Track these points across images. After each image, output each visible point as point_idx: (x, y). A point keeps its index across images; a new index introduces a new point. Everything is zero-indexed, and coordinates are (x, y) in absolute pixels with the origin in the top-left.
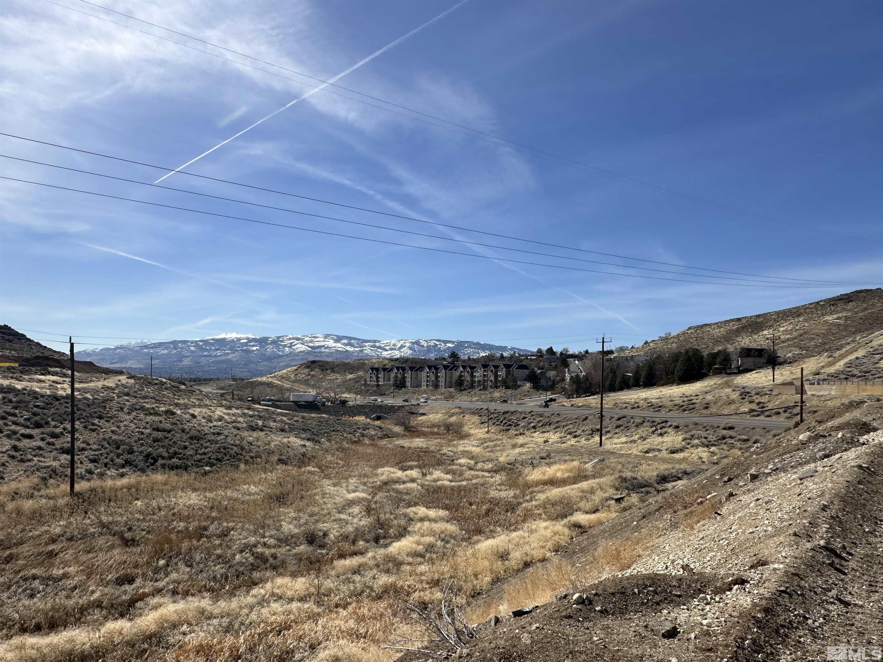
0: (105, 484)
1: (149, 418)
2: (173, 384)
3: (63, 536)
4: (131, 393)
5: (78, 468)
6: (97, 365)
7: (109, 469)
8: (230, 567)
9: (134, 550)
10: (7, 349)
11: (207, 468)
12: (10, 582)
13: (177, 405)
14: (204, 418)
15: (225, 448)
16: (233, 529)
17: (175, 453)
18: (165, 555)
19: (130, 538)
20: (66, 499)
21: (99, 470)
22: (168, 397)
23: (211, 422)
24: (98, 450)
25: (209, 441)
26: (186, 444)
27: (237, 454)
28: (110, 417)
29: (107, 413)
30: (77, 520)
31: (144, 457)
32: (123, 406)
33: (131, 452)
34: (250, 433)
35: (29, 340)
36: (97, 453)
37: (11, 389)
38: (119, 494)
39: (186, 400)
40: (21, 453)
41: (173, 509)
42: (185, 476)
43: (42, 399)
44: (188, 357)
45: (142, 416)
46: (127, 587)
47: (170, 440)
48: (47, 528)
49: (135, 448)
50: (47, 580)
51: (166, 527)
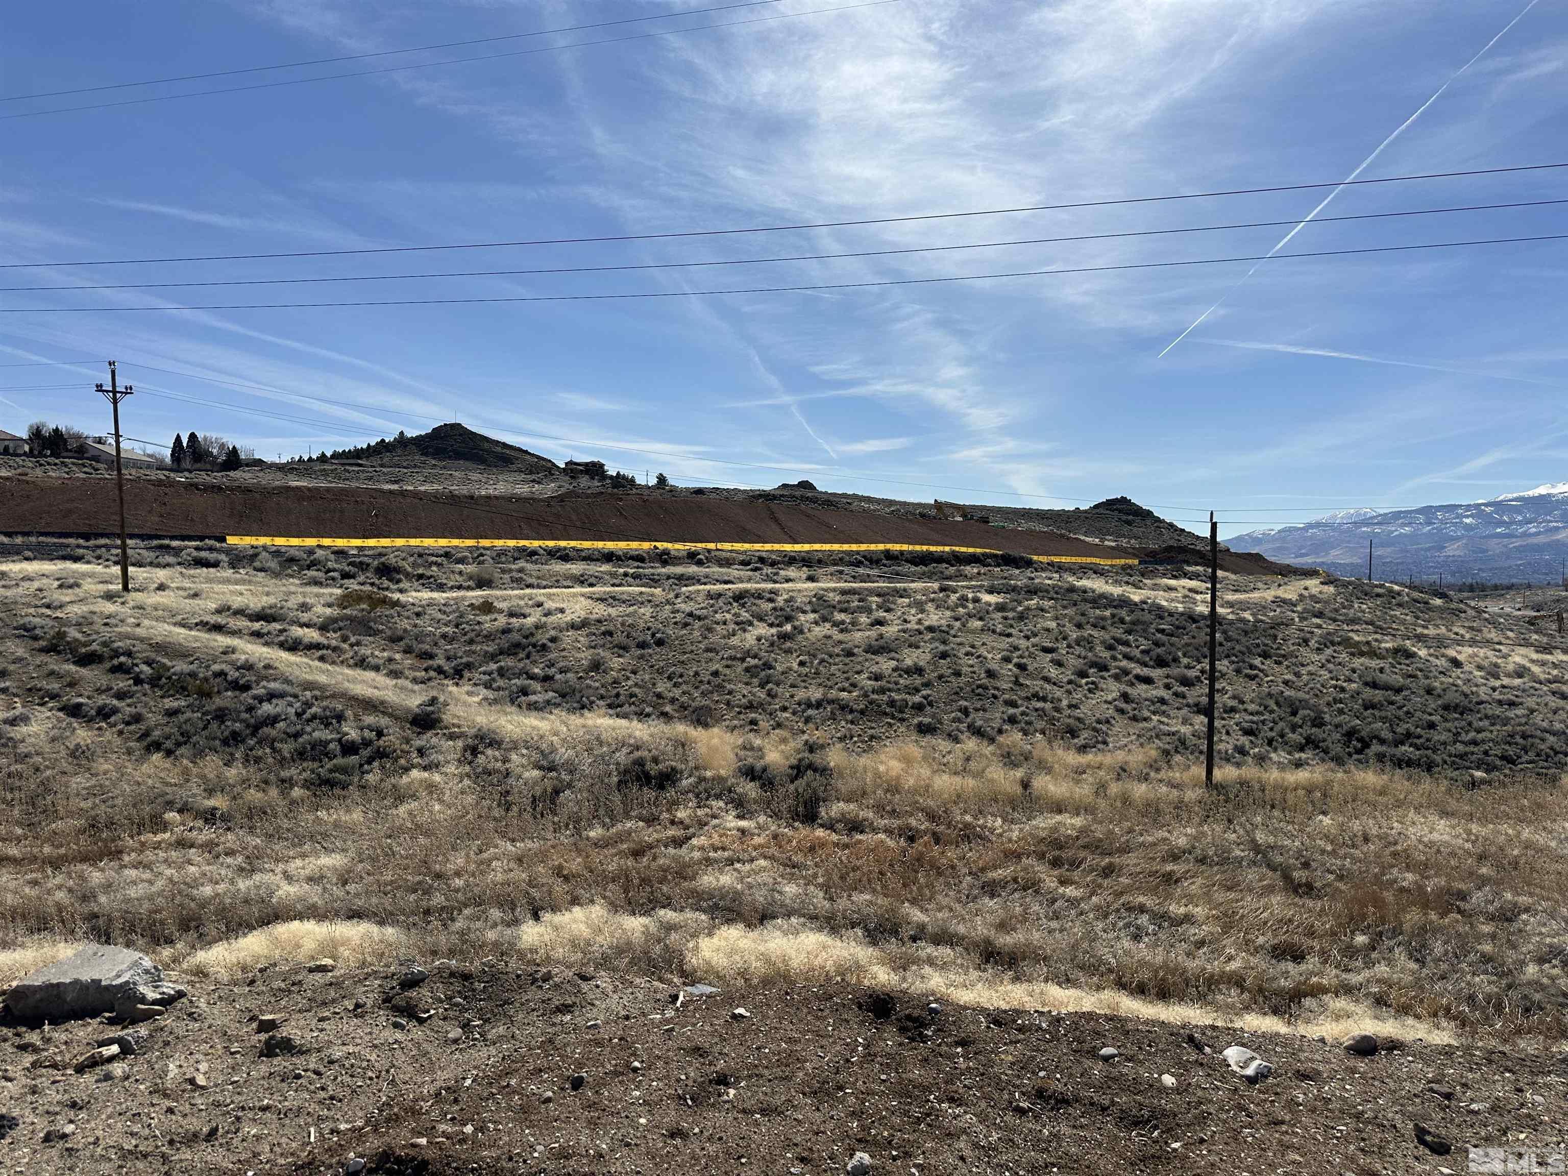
0: (1266, 775)
1: (1358, 662)
2: (1416, 595)
3: (1190, 853)
4: (1327, 612)
5: (1221, 741)
6: (1272, 559)
7: (1275, 750)
8: (1510, 986)
9: (1310, 903)
10: (1124, 536)
11: (1479, 774)
12: (1108, 907)
13: (1420, 638)
14: (1480, 668)
15: (1524, 736)
16: (1527, 910)
17: (1408, 735)
18: (1369, 926)
19: (1304, 881)
20: (1199, 792)
21: (1257, 750)
22: (1403, 622)
23: (1497, 677)
24: (1258, 713)
25: (1487, 717)
26: (1433, 718)
27: (1557, 753)
28: (1284, 656)
29: (1278, 649)
30: (1213, 830)
31: (1343, 735)
32: (1308, 635)
33: (1318, 722)
35: (1158, 520)
36: (1255, 718)
37: (1124, 601)
38: (1290, 797)
39: (1443, 630)
40: (1134, 705)
41: (1396, 843)
42: (1427, 784)
43: (1169, 619)
44: (1457, 539)
45: (1344, 657)
46: (1290, 966)
47: (1400, 708)
48: (1166, 834)
49: (1327, 718)
50: (1160, 918)
51: (1376, 875)
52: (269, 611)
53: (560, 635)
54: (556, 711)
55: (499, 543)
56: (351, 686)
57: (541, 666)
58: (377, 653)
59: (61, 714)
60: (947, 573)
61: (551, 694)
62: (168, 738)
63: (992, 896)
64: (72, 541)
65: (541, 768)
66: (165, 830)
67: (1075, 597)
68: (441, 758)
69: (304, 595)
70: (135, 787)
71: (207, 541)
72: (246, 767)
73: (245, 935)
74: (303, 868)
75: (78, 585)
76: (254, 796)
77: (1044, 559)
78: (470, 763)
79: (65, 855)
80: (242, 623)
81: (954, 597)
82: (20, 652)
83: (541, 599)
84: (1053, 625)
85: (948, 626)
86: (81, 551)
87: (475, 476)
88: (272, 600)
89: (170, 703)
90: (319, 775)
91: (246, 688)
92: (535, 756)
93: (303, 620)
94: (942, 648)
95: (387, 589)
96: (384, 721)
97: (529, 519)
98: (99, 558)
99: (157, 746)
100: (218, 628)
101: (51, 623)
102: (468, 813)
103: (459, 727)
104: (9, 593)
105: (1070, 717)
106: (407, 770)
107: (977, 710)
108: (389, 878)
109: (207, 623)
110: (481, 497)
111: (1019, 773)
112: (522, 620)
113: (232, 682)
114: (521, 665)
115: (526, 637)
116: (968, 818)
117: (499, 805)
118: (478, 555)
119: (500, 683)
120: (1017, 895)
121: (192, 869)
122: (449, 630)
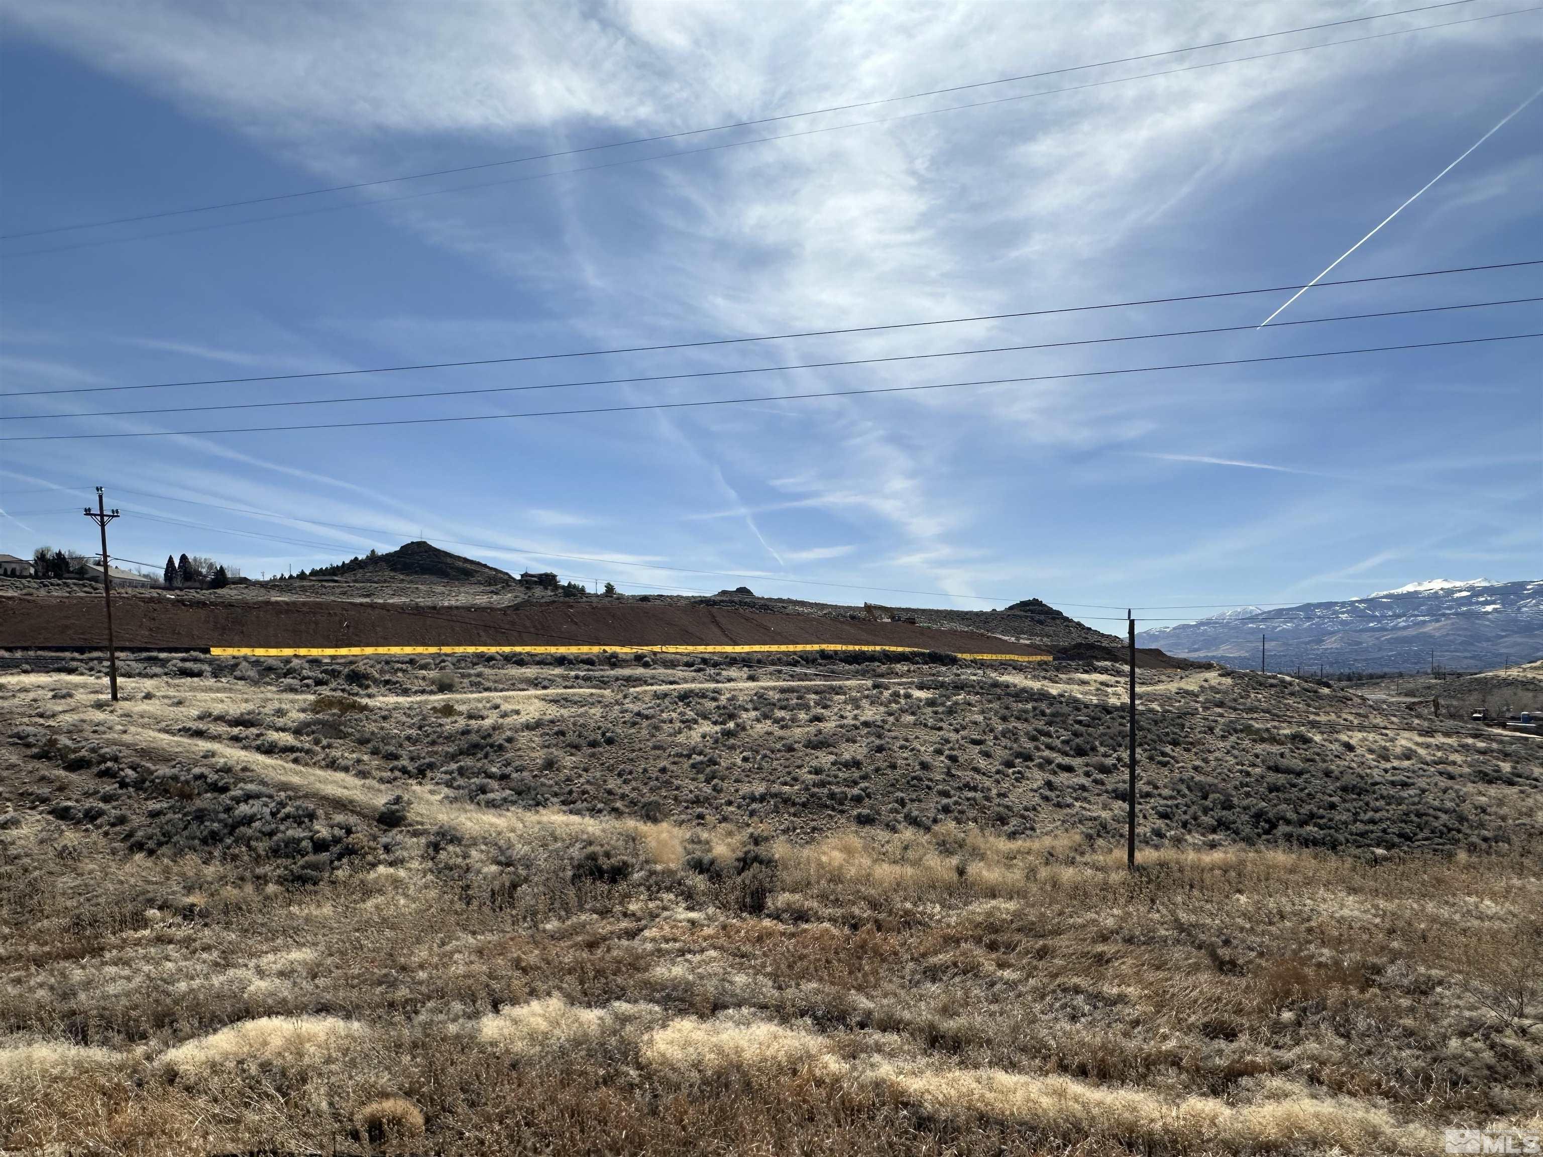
0: (1183, 857)
1: (1259, 748)
2: (1306, 685)
3: (1118, 933)
4: (1227, 701)
5: (1139, 824)
6: (1171, 653)
7: (1190, 832)
8: (1435, 1060)
9: (1236, 981)
10: (1037, 635)
11: (1380, 851)
12: (1044, 988)
13: (1314, 725)
14: (1371, 751)
15: (1419, 815)
16: (1440, 983)
17: (1312, 816)
18: (1293, 1003)
19: (1227, 958)
20: (1122, 873)
21: (1173, 833)
22: (1296, 710)
23: (1387, 760)
24: (1172, 798)
25: (1382, 797)
26: (1334, 799)
27: (1450, 830)
28: (1192, 743)
29: (1186, 737)
30: (1138, 911)
31: (1252, 817)
32: (1213, 724)
33: (1227, 805)
34: (1481, 787)
35: (1067, 619)
36: (1169, 803)
37: (1043, 695)
38: (1207, 876)
39: (1333, 717)
40: (1058, 793)
41: (1309, 919)
42: (1333, 862)
43: (1085, 711)
44: (1335, 632)
45: (1247, 743)
46: (1222, 1044)
47: (1302, 790)
48: (1094, 916)
49: (1235, 801)
50: (1095, 999)
51: (1294, 951)
52: (247, 717)
53: (516, 735)
54: (512, 809)
55: (459, 650)
56: (322, 786)
57: (498, 765)
58: (346, 755)
59: (50, 817)
60: (879, 671)
61: (508, 792)
62: (150, 838)
63: (934, 981)
64: (67, 654)
65: (499, 863)
66: (145, 927)
67: (999, 691)
68: (405, 854)
69: (280, 701)
70: (118, 886)
71: (192, 653)
72: (223, 865)
73: (215, 1031)
74: (275, 963)
75: (70, 696)
76: (230, 892)
77: (967, 656)
78: (432, 859)
79: (49, 953)
80: (222, 729)
81: (887, 694)
82: (14, 759)
83: (498, 701)
84: (980, 718)
85: (883, 721)
86: (74, 664)
87: (439, 588)
88: (250, 706)
89: (153, 805)
90: (291, 871)
91: (225, 789)
92: (494, 852)
93: (279, 725)
94: (878, 742)
95: (357, 694)
96: (352, 820)
97: (486, 627)
98: (91, 669)
99: (139, 846)
100: (199, 734)
101: (43, 731)
102: (431, 906)
103: (422, 824)
104: (6, 704)
105: (999, 805)
106: (373, 866)
107: (912, 800)
108: (357, 972)
109: (189, 729)
110: (443, 607)
111: (955, 861)
112: (480, 722)
113: (212, 784)
114: (479, 765)
115: (484, 738)
116: (908, 905)
117: (460, 899)
118: (439, 662)
119: (460, 782)
120: (957, 979)
121: (169, 965)
122: (413, 732)
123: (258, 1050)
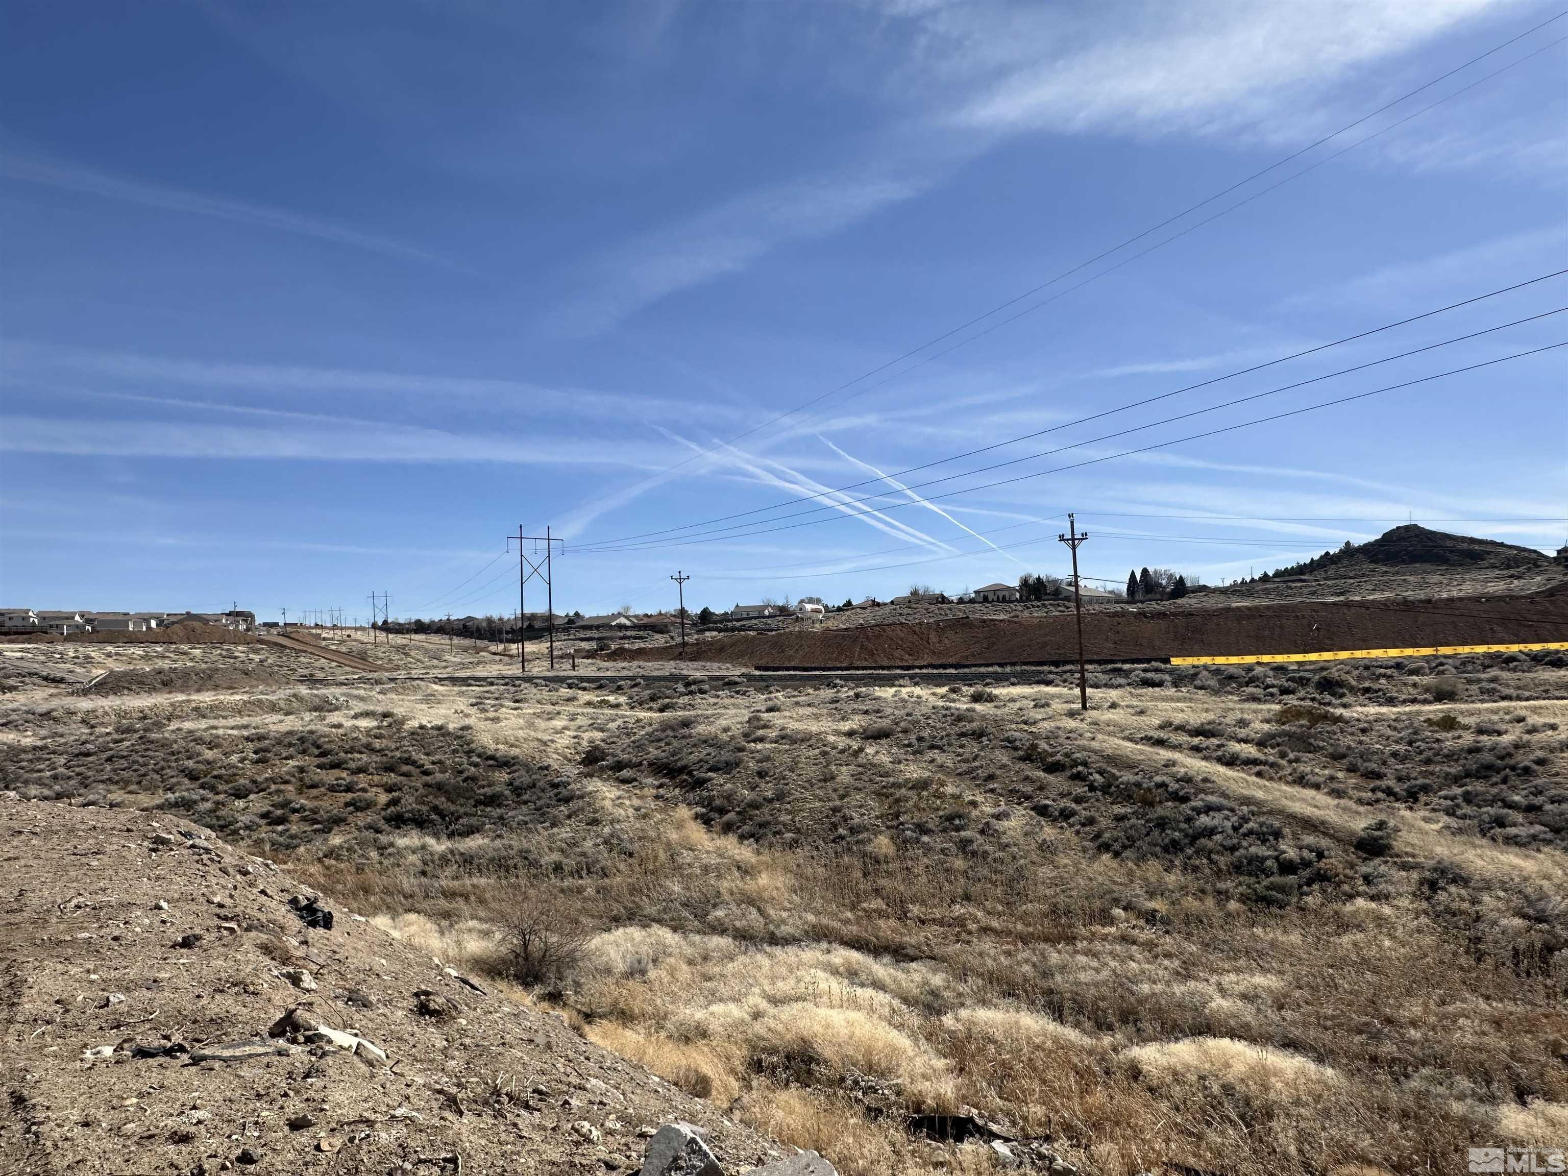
52: (1207, 727)
53: (1551, 756)
54: (1546, 849)
55: (1464, 650)
56: (1288, 803)
57: (1524, 793)
58: (1317, 770)
59: (1032, 813)
61: (1538, 828)
62: (1116, 840)
64: (1046, 668)
65: (1525, 916)
66: (1112, 924)
68: (1391, 889)
69: (1242, 711)
70: (1088, 882)
71: (1153, 663)
72: (1184, 875)
73: (1177, 1039)
74: (1237, 984)
75: (1048, 705)
76: (1191, 903)
78: (1428, 899)
79: (1032, 934)
80: (1184, 738)
82: (1005, 760)
83: (1523, 713)
86: (1051, 676)
87: (1436, 578)
88: (1211, 716)
89: (1118, 810)
90: (1255, 890)
91: (1185, 799)
92: (1517, 901)
93: (1241, 736)
95: (1329, 704)
96: (1324, 843)
97: (1504, 621)
98: (1065, 681)
99: (1105, 847)
100: (1160, 743)
101: (1027, 736)
102: (1426, 956)
103: (1413, 856)
104: (999, 712)
106: (1351, 897)
108: (1330, 1012)
109: (1151, 738)
110: (1440, 600)
112: (1495, 738)
113: (1172, 793)
114: (1494, 791)
115: (1502, 758)
117: (1467, 952)
118: (1436, 665)
119: (1467, 810)
121: (1133, 965)
122: (1402, 748)
123: (1220, 1070)
